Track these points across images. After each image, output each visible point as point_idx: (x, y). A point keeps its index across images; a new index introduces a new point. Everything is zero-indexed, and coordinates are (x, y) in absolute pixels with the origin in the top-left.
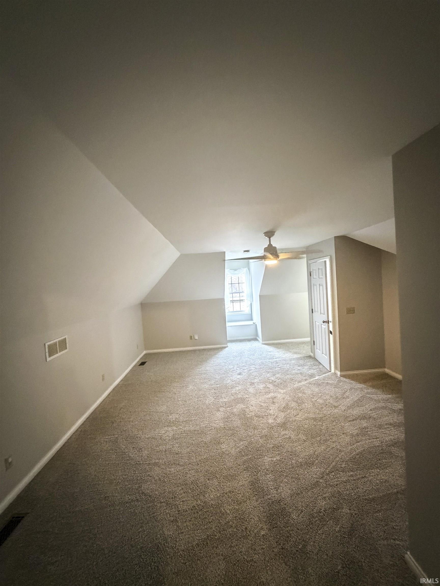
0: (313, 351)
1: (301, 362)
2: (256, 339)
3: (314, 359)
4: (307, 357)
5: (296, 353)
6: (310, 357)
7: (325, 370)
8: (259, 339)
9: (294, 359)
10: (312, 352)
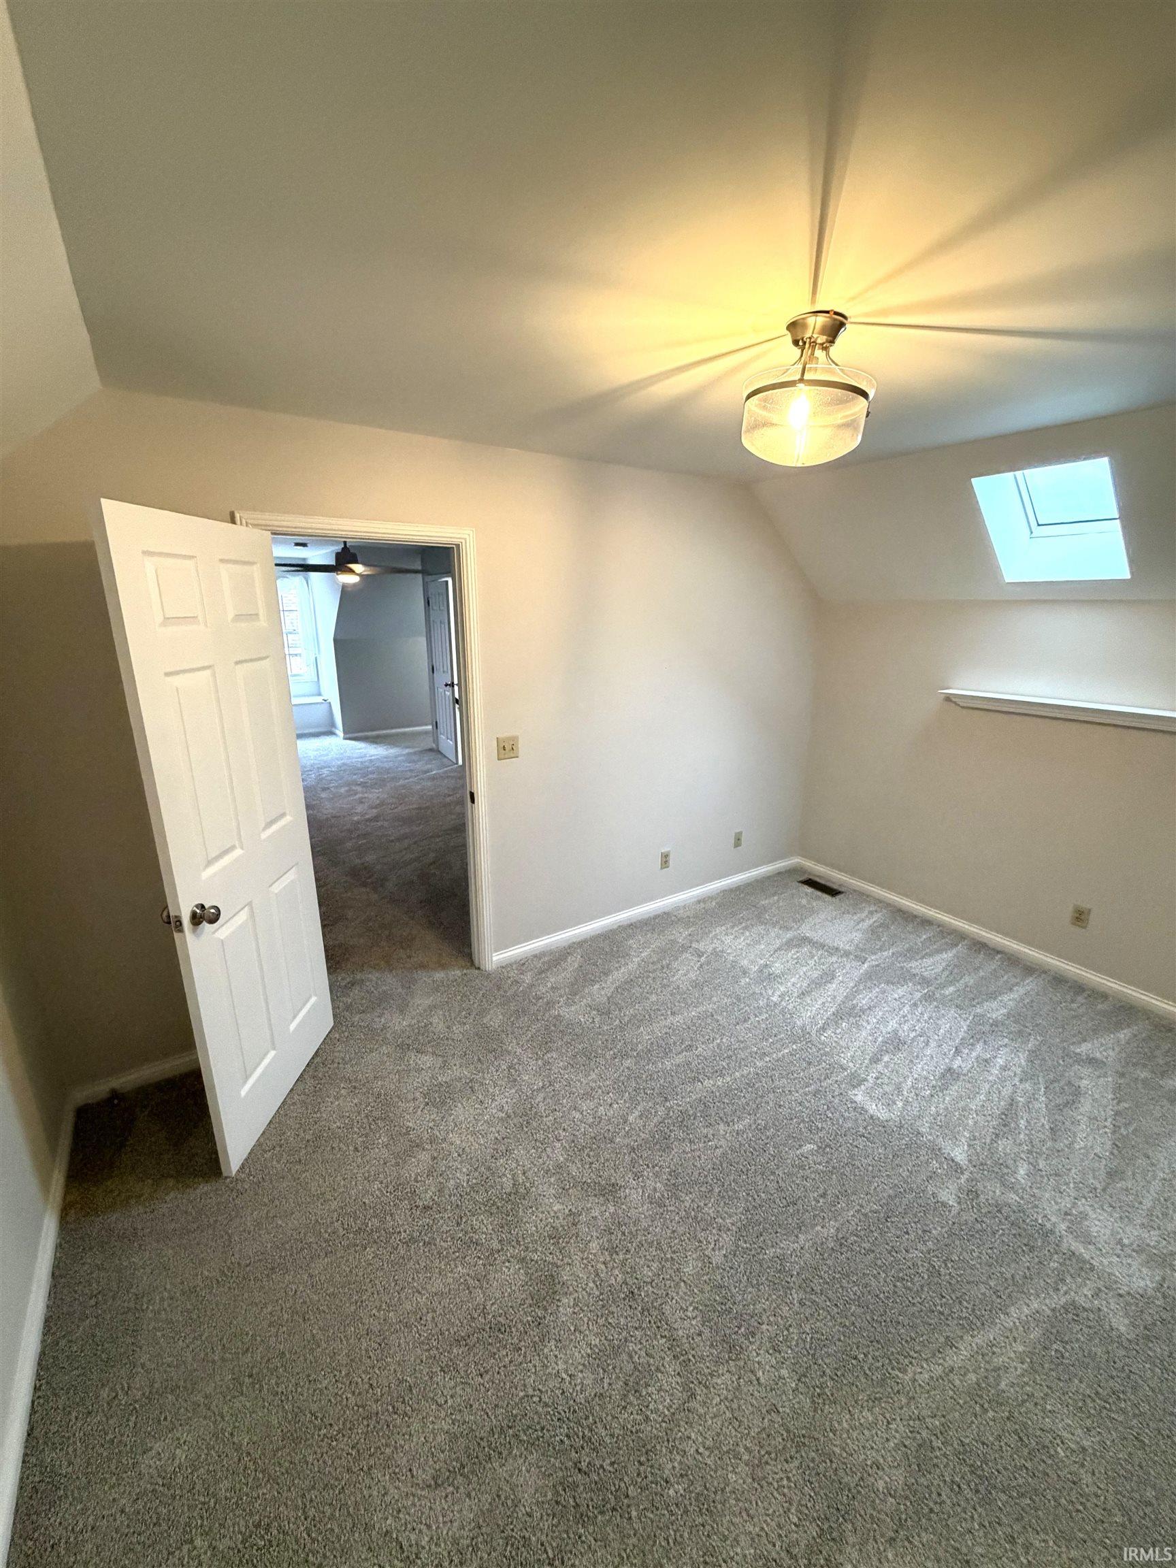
0: (436, 740)
1: (415, 758)
2: (331, 733)
3: (439, 752)
4: (426, 750)
5: (407, 747)
6: (431, 750)
7: (451, 763)
8: (337, 732)
9: (401, 755)
10: (434, 742)
